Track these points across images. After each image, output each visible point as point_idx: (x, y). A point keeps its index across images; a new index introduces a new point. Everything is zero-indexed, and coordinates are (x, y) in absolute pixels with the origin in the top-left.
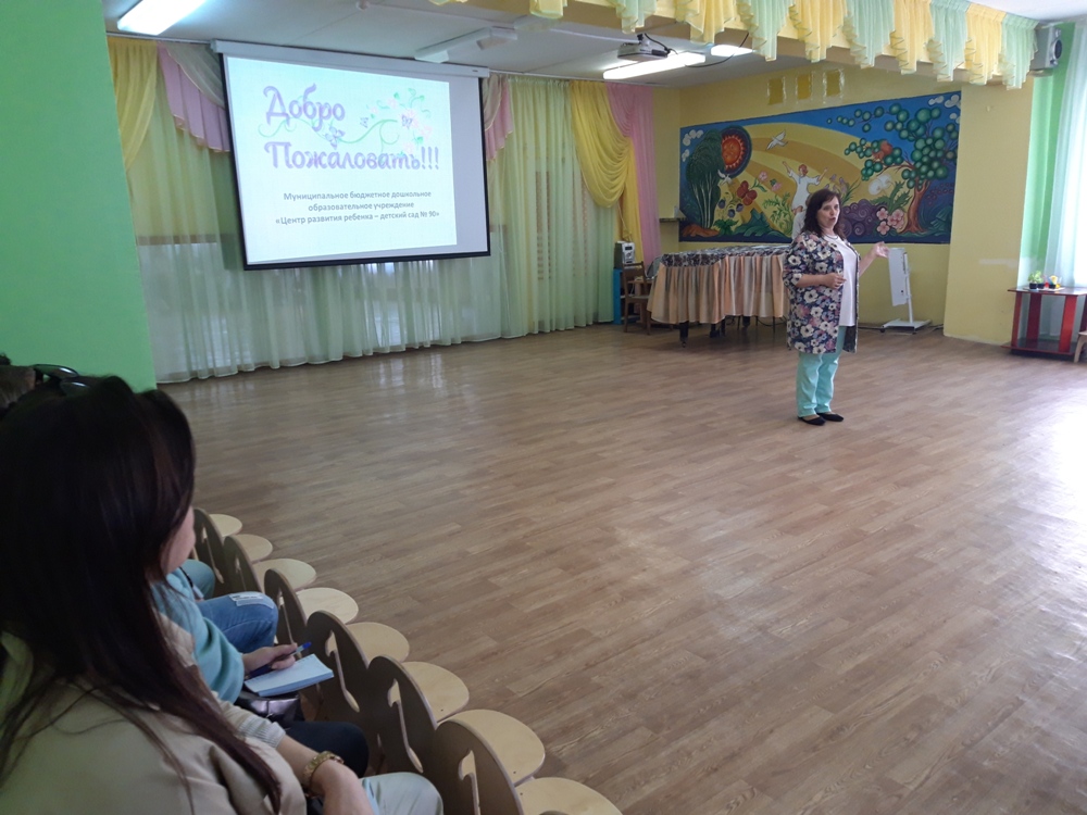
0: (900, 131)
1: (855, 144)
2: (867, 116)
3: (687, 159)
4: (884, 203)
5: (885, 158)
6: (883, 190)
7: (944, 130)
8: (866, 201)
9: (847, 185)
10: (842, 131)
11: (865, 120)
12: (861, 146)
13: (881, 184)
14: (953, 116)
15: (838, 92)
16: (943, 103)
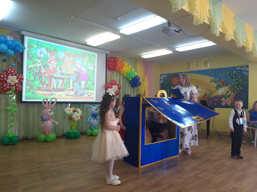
0: (227, 76)
1: (213, 80)
2: (216, 72)
3: (162, 83)
4: (223, 96)
5: (223, 84)
6: (223, 93)
7: (242, 76)
8: (218, 96)
9: (211, 91)
10: (209, 76)
11: (216, 73)
12: (215, 80)
13: (222, 91)
14: (244, 72)
15: (207, 66)
16: (241, 69)
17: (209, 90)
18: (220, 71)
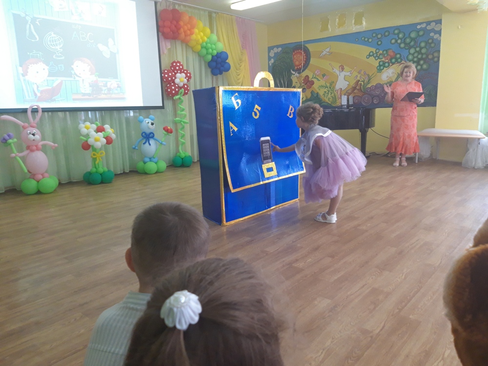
0: (400, 44)
1: (373, 52)
2: (379, 36)
3: (272, 64)
5: (391, 60)
9: (368, 75)
10: (365, 45)
11: (378, 39)
13: (388, 75)
14: (432, 34)
15: (361, 23)
16: (426, 27)
17: (365, 73)
18: (387, 34)
